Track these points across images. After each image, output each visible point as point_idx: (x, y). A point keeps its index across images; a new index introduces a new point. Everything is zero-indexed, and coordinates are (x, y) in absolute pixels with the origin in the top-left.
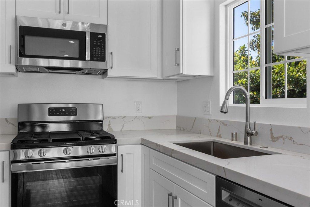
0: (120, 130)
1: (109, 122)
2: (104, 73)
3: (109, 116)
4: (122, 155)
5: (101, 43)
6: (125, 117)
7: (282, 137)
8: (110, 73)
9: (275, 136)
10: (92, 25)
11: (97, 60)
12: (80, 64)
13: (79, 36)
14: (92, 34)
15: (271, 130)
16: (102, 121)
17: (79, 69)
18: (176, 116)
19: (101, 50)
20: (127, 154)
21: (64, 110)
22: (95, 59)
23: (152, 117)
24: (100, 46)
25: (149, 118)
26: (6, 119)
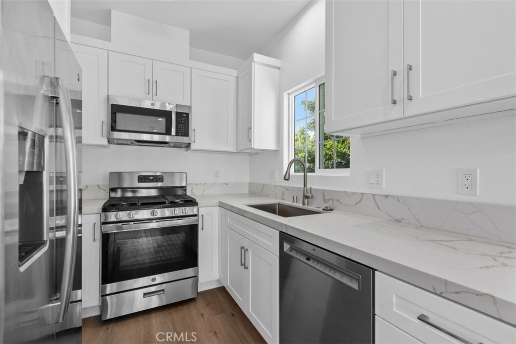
0: (201, 194)
1: (192, 188)
2: (188, 146)
3: (192, 183)
4: (202, 216)
5: (185, 121)
6: (206, 183)
7: (331, 199)
8: (193, 146)
9: (326, 198)
10: (177, 106)
11: (182, 136)
12: (167, 138)
13: (166, 115)
14: (177, 113)
15: (323, 193)
16: (186, 187)
17: (166, 143)
18: (249, 182)
19: (185, 127)
20: (206, 214)
21: (151, 178)
22: (180, 134)
23: (229, 183)
24: (184, 124)
25: (226, 184)
26: (98, 186)
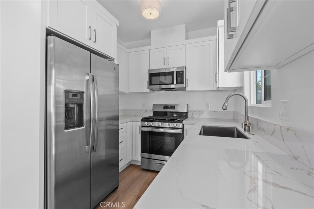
0: (198, 117)
1: (192, 113)
2: (184, 89)
3: (192, 110)
4: (186, 129)
5: (181, 75)
6: (201, 111)
7: (261, 128)
8: (188, 89)
10: (177, 68)
11: (180, 84)
12: (173, 86)
13: (171, 73)
14: (176, 72)
15: (257, 122)
16: (187, 113)
17: (173, 88)
18: (233, 111)
19: (182, 79)
20: (189, 129)
21: (170, 107)
22: (179, 83)
23: (218, 111)
24: (181, 77)
25: (215, 112)
26: (150, 110)
